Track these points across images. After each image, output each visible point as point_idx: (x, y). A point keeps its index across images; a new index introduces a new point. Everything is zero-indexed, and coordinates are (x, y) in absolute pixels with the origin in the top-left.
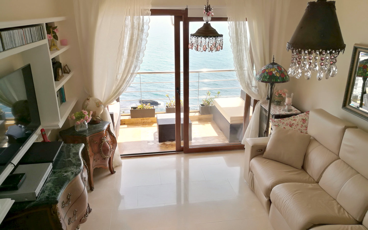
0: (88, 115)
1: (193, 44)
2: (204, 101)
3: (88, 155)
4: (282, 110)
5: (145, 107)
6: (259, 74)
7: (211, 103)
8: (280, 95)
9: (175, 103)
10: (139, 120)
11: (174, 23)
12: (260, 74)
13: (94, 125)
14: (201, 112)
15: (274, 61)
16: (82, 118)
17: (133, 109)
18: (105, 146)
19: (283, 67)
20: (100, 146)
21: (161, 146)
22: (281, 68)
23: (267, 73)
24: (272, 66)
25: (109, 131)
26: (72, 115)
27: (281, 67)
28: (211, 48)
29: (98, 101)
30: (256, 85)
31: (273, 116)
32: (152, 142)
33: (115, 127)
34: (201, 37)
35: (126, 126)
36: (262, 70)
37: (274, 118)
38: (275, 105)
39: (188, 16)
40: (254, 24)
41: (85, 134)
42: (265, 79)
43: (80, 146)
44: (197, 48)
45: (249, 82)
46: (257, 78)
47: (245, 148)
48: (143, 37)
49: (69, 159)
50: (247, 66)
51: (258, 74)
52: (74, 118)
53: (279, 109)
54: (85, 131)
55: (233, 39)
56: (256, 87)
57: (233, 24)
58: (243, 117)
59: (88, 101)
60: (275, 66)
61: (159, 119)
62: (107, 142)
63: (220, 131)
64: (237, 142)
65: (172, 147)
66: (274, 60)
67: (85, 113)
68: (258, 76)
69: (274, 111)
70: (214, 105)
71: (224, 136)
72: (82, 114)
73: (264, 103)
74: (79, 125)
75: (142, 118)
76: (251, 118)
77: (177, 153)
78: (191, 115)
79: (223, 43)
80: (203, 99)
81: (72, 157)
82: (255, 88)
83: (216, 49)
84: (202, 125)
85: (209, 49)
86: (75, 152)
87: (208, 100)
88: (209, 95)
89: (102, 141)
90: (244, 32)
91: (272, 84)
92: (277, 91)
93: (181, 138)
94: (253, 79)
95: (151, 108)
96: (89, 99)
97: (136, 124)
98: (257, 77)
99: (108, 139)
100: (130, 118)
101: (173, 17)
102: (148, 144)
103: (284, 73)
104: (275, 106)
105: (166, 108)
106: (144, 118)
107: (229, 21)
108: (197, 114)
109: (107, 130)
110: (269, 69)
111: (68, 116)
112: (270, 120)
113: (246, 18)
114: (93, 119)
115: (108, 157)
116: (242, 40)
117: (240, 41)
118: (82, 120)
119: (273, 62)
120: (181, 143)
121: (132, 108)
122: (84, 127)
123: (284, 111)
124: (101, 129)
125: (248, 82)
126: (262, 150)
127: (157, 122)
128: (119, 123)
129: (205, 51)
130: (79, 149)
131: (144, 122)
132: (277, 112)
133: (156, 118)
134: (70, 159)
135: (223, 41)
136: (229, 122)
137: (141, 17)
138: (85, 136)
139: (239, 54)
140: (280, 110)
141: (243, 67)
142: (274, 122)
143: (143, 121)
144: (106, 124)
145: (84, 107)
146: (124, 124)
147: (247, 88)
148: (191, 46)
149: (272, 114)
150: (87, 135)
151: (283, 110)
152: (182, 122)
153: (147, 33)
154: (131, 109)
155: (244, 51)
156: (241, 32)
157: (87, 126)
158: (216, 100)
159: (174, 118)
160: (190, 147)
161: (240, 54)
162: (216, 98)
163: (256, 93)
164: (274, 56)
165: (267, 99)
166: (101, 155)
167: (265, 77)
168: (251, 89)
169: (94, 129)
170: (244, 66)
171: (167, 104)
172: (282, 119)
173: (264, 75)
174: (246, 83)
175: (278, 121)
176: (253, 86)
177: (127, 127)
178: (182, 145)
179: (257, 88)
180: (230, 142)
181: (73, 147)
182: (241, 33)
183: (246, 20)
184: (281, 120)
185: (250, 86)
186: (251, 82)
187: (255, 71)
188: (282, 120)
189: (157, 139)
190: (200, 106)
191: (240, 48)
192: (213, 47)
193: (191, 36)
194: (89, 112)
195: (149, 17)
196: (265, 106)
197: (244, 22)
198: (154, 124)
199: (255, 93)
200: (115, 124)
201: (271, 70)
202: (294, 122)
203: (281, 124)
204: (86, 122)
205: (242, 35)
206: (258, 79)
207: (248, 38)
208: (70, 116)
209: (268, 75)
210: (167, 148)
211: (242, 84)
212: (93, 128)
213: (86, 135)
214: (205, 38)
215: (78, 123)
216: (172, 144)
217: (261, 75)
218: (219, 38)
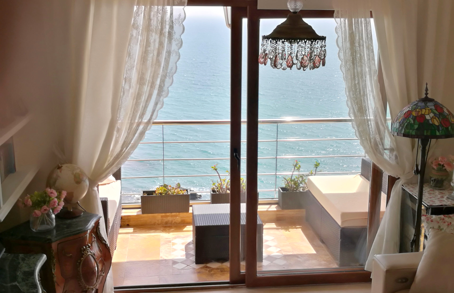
0: (57, 197)
1: (267, 54)
2: (287, 181)
3: (53, 282)
4: (445, 197)
5: (171, 192)
6: (398, 121)
7: (301, 185)
8: (441, 168)
9: (229, 183)
10: (158, 217)
11: (230, 22)
12: (400, 120)
13: (69, 221)
14: (281, 204)
15: (427, 94)
16: (45, 203)
17: (146, 195)
18: (87, 263)
19: (445, 107)
20: (78, 264)
21: (199, 272)
22: (442, 109)
23: (415, 118)
24: (423, 103)
25: (98, 233)
26: (26, 198)
27: (441, 106)
28: (301, 63)
29: (78, 171)
30: (393, 147)
31: (427, 209)
32: (182, 263)
33: (110, 228)
34: (283, 40)
35: (131, 230)
36: (404, 113)
37: (430, 214)
38: (431, 187)
39: (258, 8)
40: (387, 22)
41: (49, 237)
42: (411, 131)
43: (38, 260)
44: (275, 61)
45: (378, 139)
46: (394, 128)
47: (371, 279)
48: (173, 49)
49: (14, 284)
50: (374, 108)
51: (396, 121)
52: (30, 202)
53: (439, 196)
54: (49, 232)
55: (345, 53)
56: (391, 150)
57: (345, 23)
58: (366, 213)
59: (59, 170)
60: (429, 104)
61: (198, 215)
62: (92, 256)
63: (321, 244)
64: (356, 266)
65: (221, 273)
66: (428, 92)
67: (51, 193)
68: (397, 125)
69: (430, 199)
70: (309, 190)
71: (328, 253)
72: (46, 196)
73: (409, 183)
74: (38, 218)
75: (164, 214)
76: (383, 215)
77: (232, 287)
78: (261, 208)
79: (326, 53)
80: (287, 178)
81: (20, 280)
82: (390, 152)
83: (312, 65)
84: (283, 230)
85: (299, 64)
86: (26, 269)
87: (296, 180)
88: (298, 169)
89: (83, 254)
90: (368, 39)
91: (425, 142)
92: (435, 159)
93: (242, 256)
94: (387, 133)
95: (181, 194)
96: (62, 166)
97: (151, 225)
98: (395, 126)
99: (95, 250)
100: (141, 213)
101: (229, 8)
102: (174, 266)
103: (448, 119)
104: (431, 189)
105: (212, 193)
106: (168, 214)
107: (336, 17)
108: (274, 208)
109: (92, 231)
110: (418, 110)
111: (18, 201)
112: (423, 218)
113: (371, 12)
114: (67, 208)
115: (92, 287)
116: (362, 54)
117: (359, 55)
118: (45, 207)
119: (426, 97)
120: (241, 266)
121: (144, 192)
122: (48, 224)
123: (450, 200)
124: (81, 228)
125: (375, 140)
126: (406, 280)
127: (192, 223)
128: (118, 222)
129: (291, 67)
130: (35, 265)
131: (166, 223)
132: (435, 201)
133: (192, 215)
134: (16, 283)
135: (325, 50)
136: (338, 225)
137: (168, 8)
138: (50, 242)
139: (356, 82)
140: (442, 197)
141: (365, 108)
142: (430, 221)
143: (166, 220)
144: (92, 218)
145: (51, 183)
146: (128, 226)
147: (375, 151)
148: (263, 59)
149: (426, 206)
150: (53, 240)
151: (448, 198)
152: (243, 221)
153: (180, 40)
154: (142, 195)
155: (368, 77)
156: (361, 38)
157: (54, 221)
158: (312, 178)
159: (228, 214)
160: (258, 275)
161: (359, 83)
162: (311, 175)
163: (393, 162)
164: (427, 84)
165: (415, 172)
166: (79, 282)
167: (409, 126)
168: (382, 155)
169: (67, 228)
170: (368, 107)
171: (214, 186)
172: (446, 215)
173: (408, 121)
174: (372, 140)
175: (439, 219)
176: (385, 147)
177: (134, 232)
178: (243, 271)
179: (395, 153)
180: (341, 265)
181: (23, 260)
182: (361, 41)
183: (372, 17)
184: (445, 218)
185: (380, 147)
186: (382, 139)
187: (389, 116)
189: (191, 256)
190: (279, 191)
191: (359, 69)
192: (307, 61)
193: (263, 40)
194: (60, 193)
195: (183, 9)
196: (412, 189)
197: (366, 20)
198: (187, 226)
199: (391, 162)
200: (109, 223)
201: (423, 113)
203: (444, 226)
204: (53, 212)
205: (363, 45)
206: (395, 130)
207: (374, 51)
208: (21, 200)
209: (416, 121)
210: (212, 275)
211: (363, 143)
212: (65, 226)
213: (50, 240)
214: (291, 43)
215: (37, 215)
216: (223, 269)
217: (403, 122)
218: (318, 42)
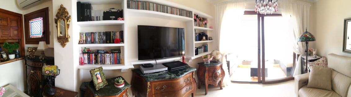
6: (299, 38)
8: (310, 51)
18: (216, 74)
20: (213, 74)
21: (251, 79)
24: (306, 33)
25: (221, 68)
27: (311, 34)
36: (301, 35)
37: (309, 62)
38: (309, 55)
58: (292, 63)
62: (218, 72)
64: (291, 76)
66: (307, 30)
77: (259, 84)
91: (307, 43)
93: (261, 75)
103: (313, 36)
114: (215, 60)
115: (216, 80)
120: (261, 78)
123: (313, 58)
124: (215, 65)
126: (306, 82)
132: (310, 59)
136: (286, 67)
144: (220, 64)
160: (265, 81)
165: (305, 52)
166: (213, 78)
173: (302, 38)
188: (314, 62)
196: (304, 57)
202: (319, 62)
203: (313, 64)
209: (305, 37)
210: (254, 80)
213: (206, 66)
